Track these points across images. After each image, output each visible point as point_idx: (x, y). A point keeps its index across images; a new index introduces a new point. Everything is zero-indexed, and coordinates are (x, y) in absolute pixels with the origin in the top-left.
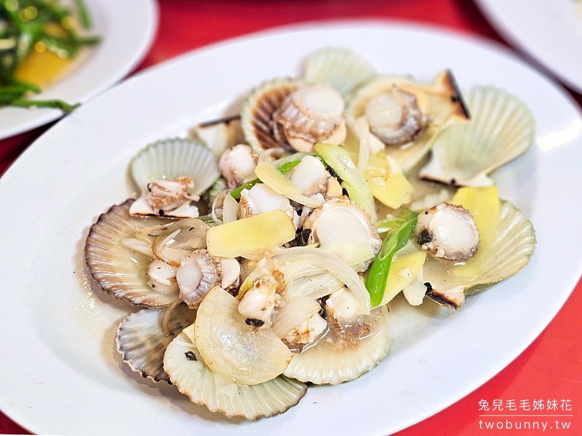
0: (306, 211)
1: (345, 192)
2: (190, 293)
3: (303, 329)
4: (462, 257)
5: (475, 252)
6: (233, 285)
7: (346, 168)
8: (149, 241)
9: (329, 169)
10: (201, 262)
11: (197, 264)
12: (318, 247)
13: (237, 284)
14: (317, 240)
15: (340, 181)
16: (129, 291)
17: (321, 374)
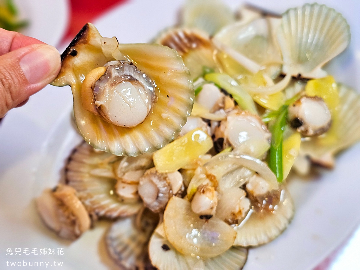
0: (215, 124)
1: (236, 103)
2: (152, 203)
3: (237, 210)
4: (323, 130)
5: (330, 124)
6: (180, 190)
7: (232, 86)
8: (109, 167)
9: (223, 91)
10: (155, 180)
11: (152, 182)
12: (232, 149)
13: (183, 189)
14: (230, 145)
15: (231, 96)
16: (107, 209)
17: (256, 238)
